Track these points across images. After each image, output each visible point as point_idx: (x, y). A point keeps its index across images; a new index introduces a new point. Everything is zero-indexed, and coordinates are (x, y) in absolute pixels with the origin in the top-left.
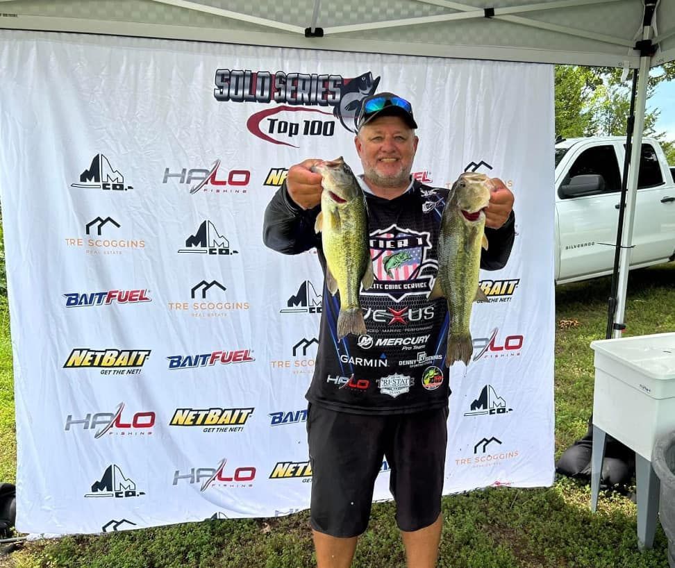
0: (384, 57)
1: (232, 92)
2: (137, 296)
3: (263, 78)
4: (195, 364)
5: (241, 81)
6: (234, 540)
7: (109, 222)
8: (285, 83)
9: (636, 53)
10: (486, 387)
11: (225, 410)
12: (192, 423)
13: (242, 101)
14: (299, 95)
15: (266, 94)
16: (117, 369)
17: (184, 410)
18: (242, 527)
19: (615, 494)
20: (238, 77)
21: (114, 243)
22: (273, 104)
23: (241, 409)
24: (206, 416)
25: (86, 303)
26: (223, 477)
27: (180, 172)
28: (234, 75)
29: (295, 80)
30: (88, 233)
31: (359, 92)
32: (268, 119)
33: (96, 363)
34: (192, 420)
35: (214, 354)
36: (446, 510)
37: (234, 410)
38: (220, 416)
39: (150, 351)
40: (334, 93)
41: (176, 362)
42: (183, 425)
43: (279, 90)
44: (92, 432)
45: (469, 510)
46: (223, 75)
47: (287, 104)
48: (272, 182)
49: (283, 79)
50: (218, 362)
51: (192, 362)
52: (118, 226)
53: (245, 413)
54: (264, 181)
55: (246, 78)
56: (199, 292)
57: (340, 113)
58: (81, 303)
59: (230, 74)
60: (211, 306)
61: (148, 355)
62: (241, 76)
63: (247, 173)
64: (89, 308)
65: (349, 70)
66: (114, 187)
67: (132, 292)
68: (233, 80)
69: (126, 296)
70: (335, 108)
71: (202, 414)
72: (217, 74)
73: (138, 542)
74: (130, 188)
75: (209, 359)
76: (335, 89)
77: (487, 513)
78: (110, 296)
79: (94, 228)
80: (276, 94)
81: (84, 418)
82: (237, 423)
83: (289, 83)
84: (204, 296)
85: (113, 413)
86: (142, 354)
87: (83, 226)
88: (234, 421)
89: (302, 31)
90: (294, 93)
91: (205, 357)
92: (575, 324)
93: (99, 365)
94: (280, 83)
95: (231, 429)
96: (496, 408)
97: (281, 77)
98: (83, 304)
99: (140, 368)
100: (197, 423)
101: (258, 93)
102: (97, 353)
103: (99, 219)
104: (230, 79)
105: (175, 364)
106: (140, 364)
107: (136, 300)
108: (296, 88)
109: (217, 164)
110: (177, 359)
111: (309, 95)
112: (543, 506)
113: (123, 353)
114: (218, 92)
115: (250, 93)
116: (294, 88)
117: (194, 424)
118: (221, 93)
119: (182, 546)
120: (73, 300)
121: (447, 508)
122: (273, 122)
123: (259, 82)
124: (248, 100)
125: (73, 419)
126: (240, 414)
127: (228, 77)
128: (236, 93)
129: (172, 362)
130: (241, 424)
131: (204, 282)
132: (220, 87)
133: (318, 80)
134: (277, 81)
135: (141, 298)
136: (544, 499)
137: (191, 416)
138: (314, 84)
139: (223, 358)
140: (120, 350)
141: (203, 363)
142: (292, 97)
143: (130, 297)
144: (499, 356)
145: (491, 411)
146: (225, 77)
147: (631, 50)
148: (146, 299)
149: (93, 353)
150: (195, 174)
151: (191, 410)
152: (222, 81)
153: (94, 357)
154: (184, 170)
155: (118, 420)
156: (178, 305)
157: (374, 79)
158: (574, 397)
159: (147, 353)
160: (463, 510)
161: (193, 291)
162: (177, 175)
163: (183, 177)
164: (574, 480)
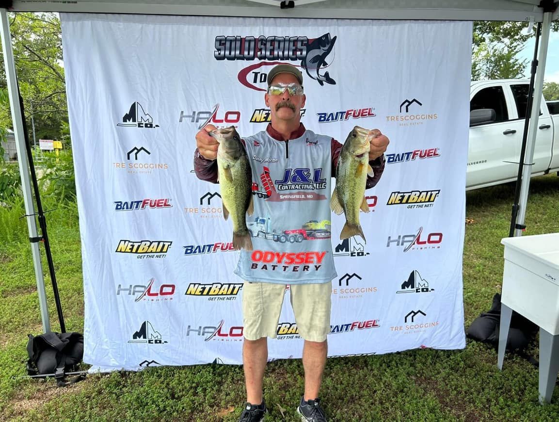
0: (340, 21)
1: (227, 53)
2: (162, 203)
3: (250, 41)
4: (203, 251)
5: (233, 44)
6: (229, 380)
7: (142, 151)
8: (265, 45)
9: (540, 10)
10: (413, 271)
11: (224, 284)
12: (200, 293)
13: (234, 60)
14: (276, 53)
15: (252, 53)
16: (149, 254)
17: (195, 284)
18: (235, 371)
19: (516, 356)
20: (231, 41)
21: (146, 166)
22: (257, 61)
23: (235, 284)
24: (210, 288)
25: (127, 208)
26: (221, 333)
27: (192, 114)
28: (228, 40)
29: (272, 41)
30: (129, 159)
31: (320, 48)
32: (253, 73)
33: (134, 250)
34: (200, 292)
35: (216, 244)
36: (384, 364)
37: (230, 285)
38: (220, 289)
39: (171, 242)
40: (301, 50)
41: (190, 250)
42: (194, 295)
43: (261, 50)
44: (133, 297)
45: (402, 364)
46: (220, 41)
47: (267, 61)
48: (256, 120)
49: (263, 41)
50: (219, 250)
51: (200, 250)
52: (149, 153)
53: (237, 287)
54: (250, 119)
55: (237, 42)
56: (205, 200)
57: (306, 66)
58: (123, 208)
59: (226, 39)
60: (214, 210)
61: (170, 245)
62: (234, 40)
63: (238, 114)
64: (130, 212)
65: (313, 32)
66: (146, 125)
67: (159, 200)
68: (228, 44)
69: (155, 203)
70: (302, 62)
71: (208, 287)
72: (216, 40)
73: (162, 378)
74: (157, 126)
75: (213, 248)
76: (302, 47)
77: (415, 368)
78: (145, 203)
79: (133, 155)
80: (259, 53)
81: (128, 287)
82: (232, 294)
83: (268, 44)
84: (209, 203)
85: (145, 285)
86: (167, 244)
87: (125, 154)
88: (229, 292)
89: (278, 4)
90: (272, 51)
91: (210, 246)
92: (471, 222)
93: (136, 252)
94: (262, 44)
95: (228, 298)
96: (421, 288)
97: (262, 40)
98: (125, 209)
99: (165, 254)
100: (204, 294)
101: (246, 53)
102: (134, 244)
103: (135, 148)
104: (225, 43)
105: (189, 251)
106: (165, 251)
107: (162, 206)
108: (274, 48)
109: (217, 107)
110: (190, 248)
111: (283, 53)
112: (458, 364)
113: (153, 243)
114: (217, 53)
115: (240, 53)
116: (272, 47)
117: (202, 295)
118: (219, 54)
119: (193, 383)
120: (119, 206)
121: (384, 362)
122: (256, 74)
123: (247, 45)
124: (239, 58)
125: (122, 287)
126: (234, 288)
127: (224, 42)
128: (230, 54)
129: (187, 250)
130: (235, 294)
131: (209, 193)
132: (219, 50)
133: (289, 41)
134: (259, 44)
135: (165, 205)
136: (459, 359)
137: (200, 289)
138: (287, 44)
139: (222, 247)
140: (151, 242)
141: (209, 251)
142: (270, 54)
143: (157, 204)
144: (423, 248)
145: (417, 290)
146: (222, 42)
147: (536, 8)
148: (169, 205)
149: (132, 244)
150: (202, 116)
151: (200, 284)
152: (220, 45)
153: (133, 246)
154: (194, 113)
155: (149, 291)
156: (191, 210)
157: (332, 38)
158: (475, 278)
159: (170, 243)
160: (397, 364)
161: (202, 199)
162: (189, 116)
163: (194, 118)
164: (482, 344)
